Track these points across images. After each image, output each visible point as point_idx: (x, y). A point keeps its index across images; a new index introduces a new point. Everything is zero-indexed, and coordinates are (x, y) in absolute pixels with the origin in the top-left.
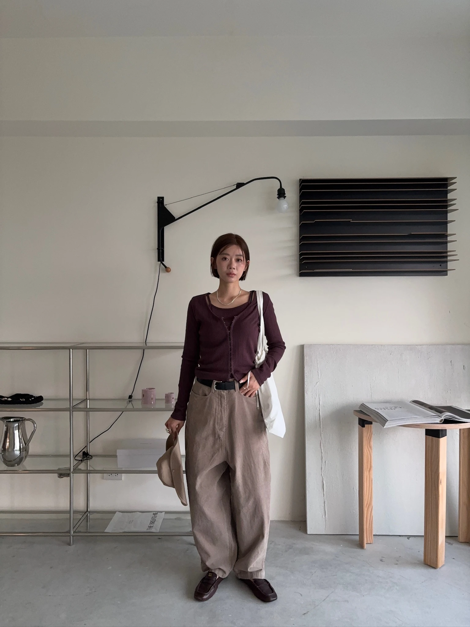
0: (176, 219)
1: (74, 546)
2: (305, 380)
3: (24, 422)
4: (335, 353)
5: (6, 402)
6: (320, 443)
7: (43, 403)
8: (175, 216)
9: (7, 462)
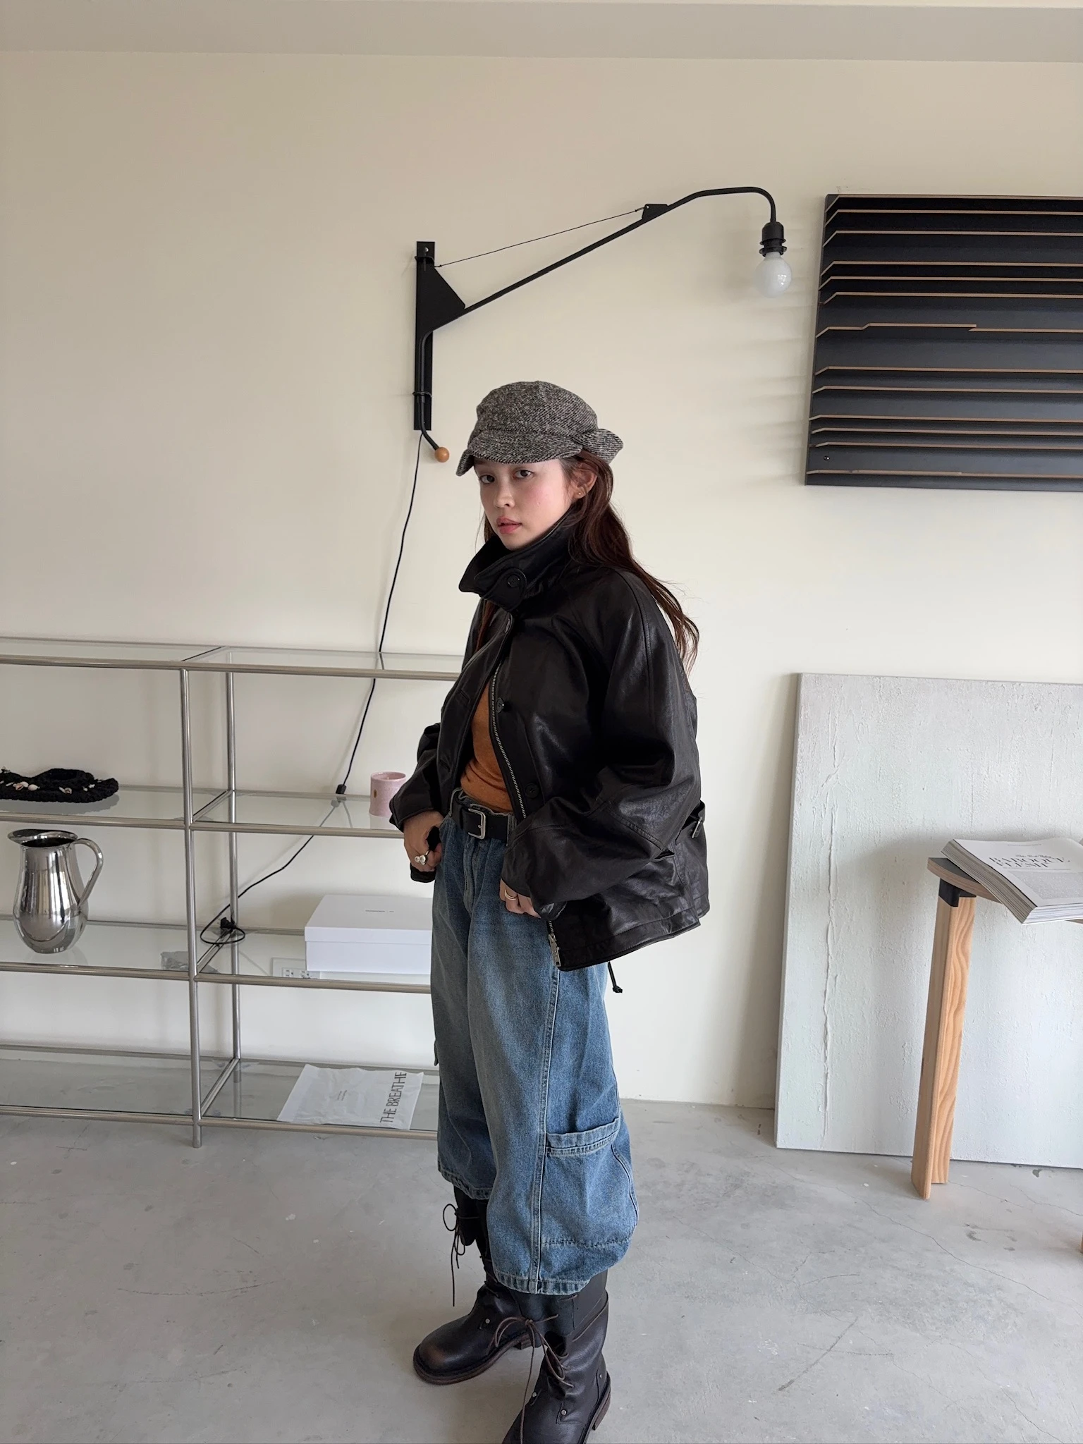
0: (466, 307)
1: (202, 1149)
2: (798, 769)
3: (71, 845)
4: (884, 699)
5: (25, 795)
6: (825, 927)
7: (117, 799)
8: (463, 300)
9: (33, 942)
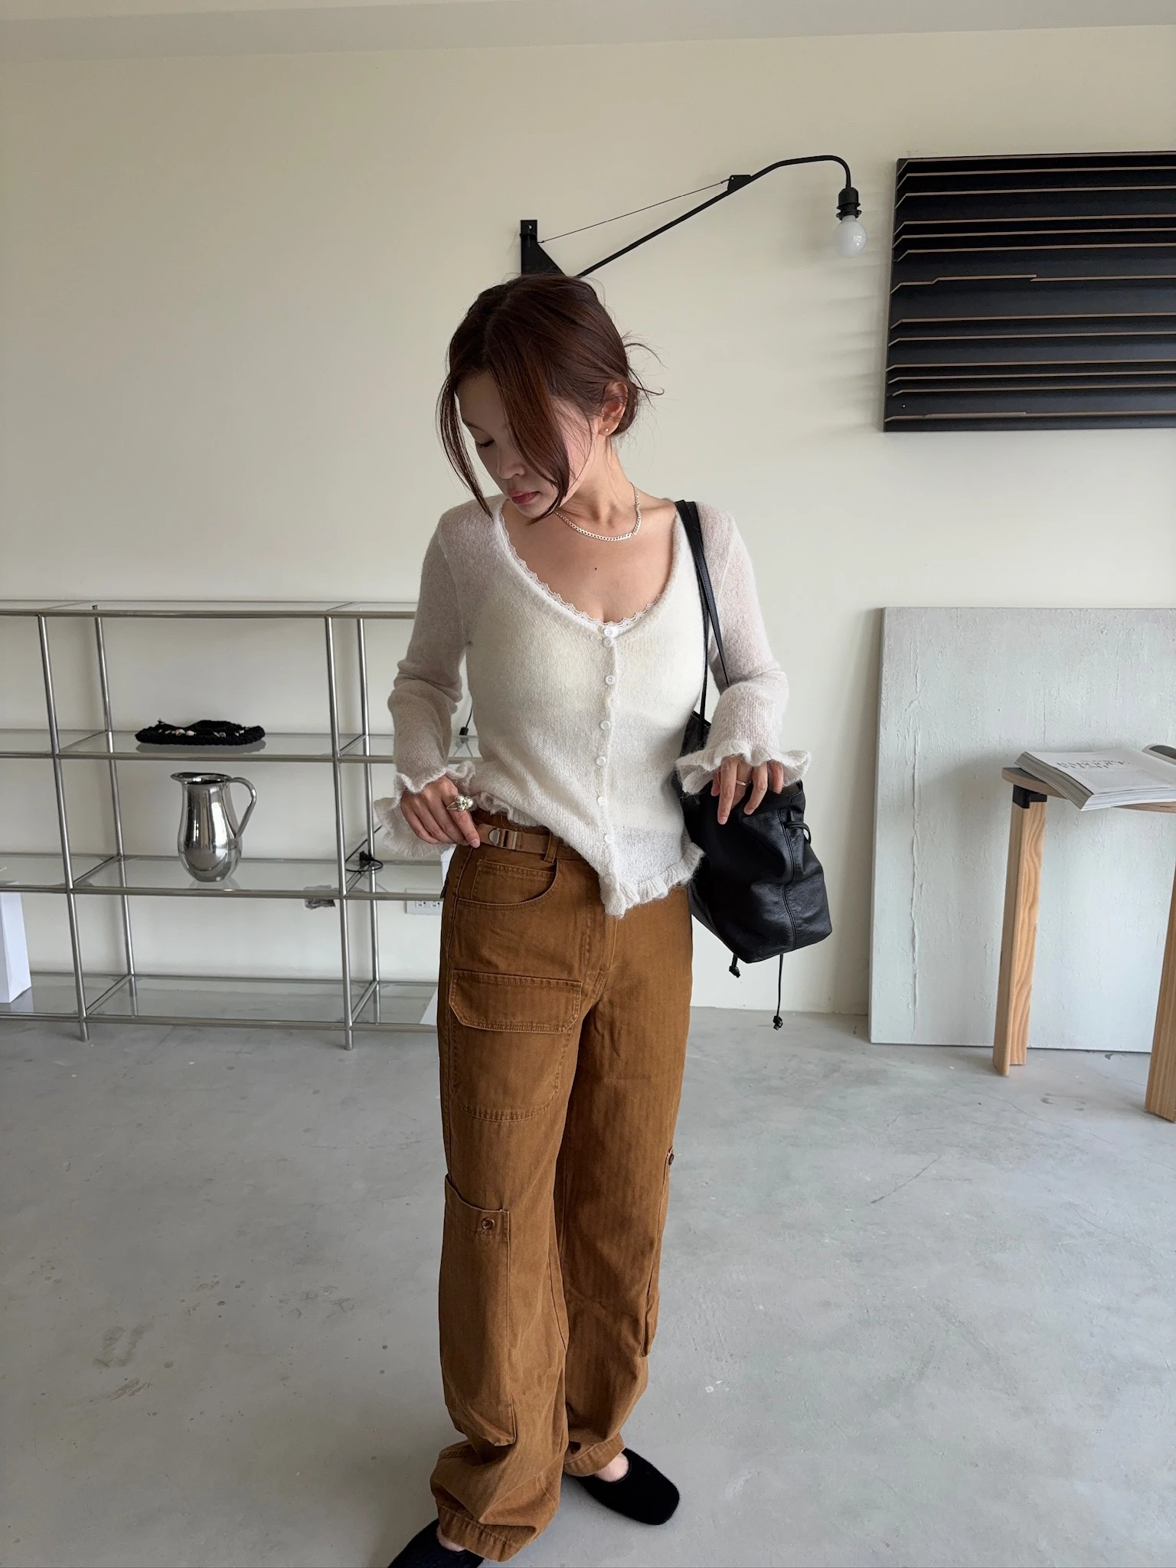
1: (354, 1050)
2: (883, 696)
3: (227, 784)
4: (961, 628)
5: (184, 740)
6: (909, 841)
7: (264, 743)
9: (197, 871)
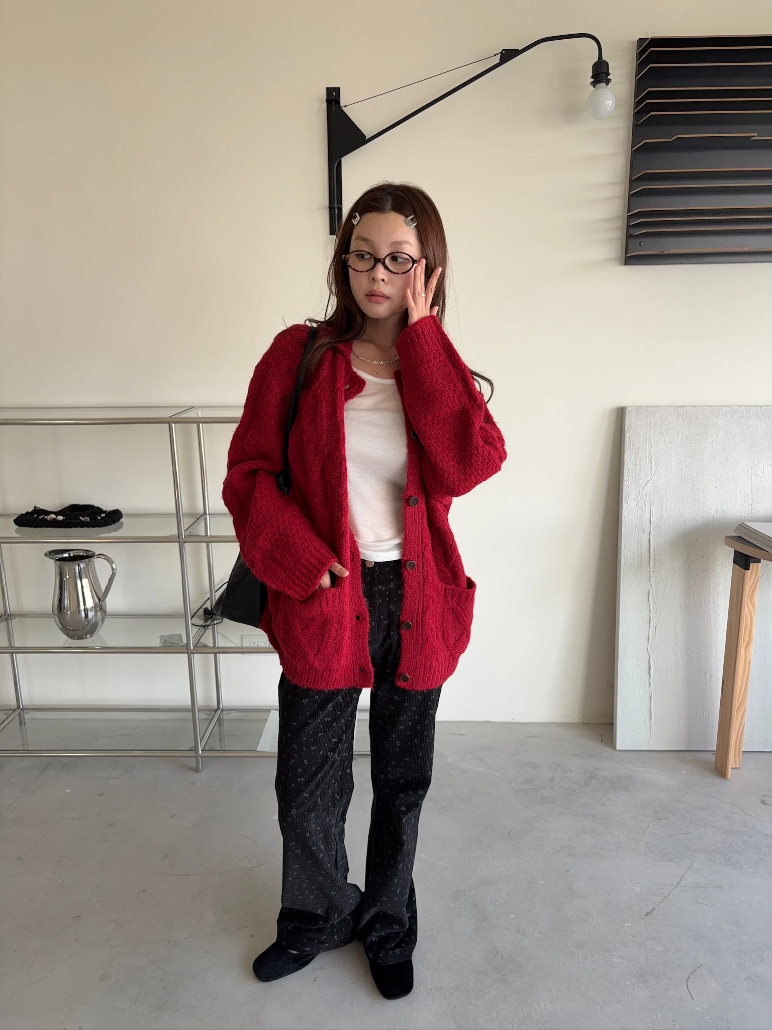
0: (367, 139)
1: (204, 773)
2: (625, 477)
3: (92, 559)
4: (686, 423)
5: (54, 524)
6: (647, 591)
7: (122, 524)
8: (365, 134)
9: (69, 631)
